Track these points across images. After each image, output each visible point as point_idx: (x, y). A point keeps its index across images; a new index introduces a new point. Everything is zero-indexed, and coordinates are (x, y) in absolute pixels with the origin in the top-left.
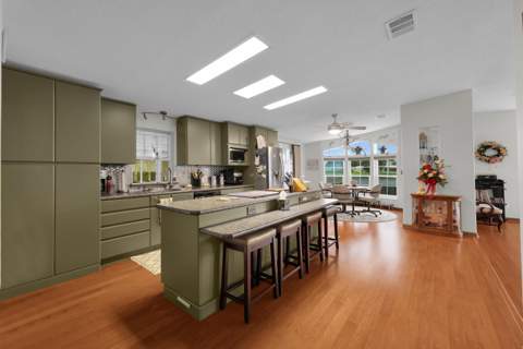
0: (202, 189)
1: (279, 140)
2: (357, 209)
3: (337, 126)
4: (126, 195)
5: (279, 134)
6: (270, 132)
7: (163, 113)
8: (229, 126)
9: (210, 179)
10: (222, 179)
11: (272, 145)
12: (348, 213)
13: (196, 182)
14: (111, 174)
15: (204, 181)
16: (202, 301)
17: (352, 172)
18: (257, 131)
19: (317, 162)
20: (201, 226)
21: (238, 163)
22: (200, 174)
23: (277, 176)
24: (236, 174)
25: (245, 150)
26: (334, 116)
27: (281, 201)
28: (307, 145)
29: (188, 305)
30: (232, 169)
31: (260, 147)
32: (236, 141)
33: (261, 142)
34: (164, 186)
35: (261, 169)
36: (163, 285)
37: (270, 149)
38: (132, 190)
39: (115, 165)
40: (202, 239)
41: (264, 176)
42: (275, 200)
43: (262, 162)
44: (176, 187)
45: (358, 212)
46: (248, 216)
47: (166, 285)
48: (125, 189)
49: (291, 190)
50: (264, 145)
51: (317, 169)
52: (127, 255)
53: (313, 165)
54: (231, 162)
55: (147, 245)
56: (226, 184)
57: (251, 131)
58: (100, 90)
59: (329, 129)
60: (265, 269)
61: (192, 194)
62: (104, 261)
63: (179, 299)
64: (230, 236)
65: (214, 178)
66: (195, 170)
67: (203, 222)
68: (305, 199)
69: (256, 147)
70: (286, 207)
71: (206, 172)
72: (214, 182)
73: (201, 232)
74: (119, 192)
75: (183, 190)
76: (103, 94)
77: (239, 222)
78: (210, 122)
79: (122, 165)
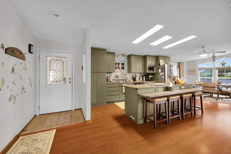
0: (136, 82)
1: (171, 61)
2: (220, 96)
3: (205, 52)
4: (112, 83)
5: (171, 58)
6: (166, 58)
7: (123, 55)
8: (147, 57)
9: (140, 78)
10: (144, 78)
11: (167, 64)
12: (214, 98)
13: (134, 79)
14: (108, 76)
15: (137, 79)
16: (139, 118)
17: (219, 76)
18: (160, 58)
19: (194, 71)
20: (138, 93)
21: (151, 72)
22: (136, 76)
23: (170, 77)
24: (150, 76)
25: (154, 66)
26: (203, 47)
27: (170, 87)
28: (187, 62)
29: (134, 119)
30: (149, 74)
31: (161, 64)
32: (150, 63)
33: (162, 62)
34: (123, 80)
35: (161, 74)
36: (125, 112)
37: (166, 65)
38: (114, 81)
39: (109, 73)
40: (139, 97)
41: (163, 77)
42: (167, 87)
43: (162, 71)
44: (127, 81)
45: (222, 98)
46: (155, 92)
47: (126, 112)
48: (112, 81)
49: (176, 83)
50: (163, 64)
51: (194, 74)
52: (113, 102)
53: (192, 72)
54: (148, 71)
55: (119, 100)
56: (146, 80)
57: (157, 58)
58: (106, 50)
59: (200, 54)
60: (163, 113)
61: (133, 83)
62: (108, 103)
63: (131, 116)
64: (149, 97)
65: (141, 78)
66: (134, 74)
67: (139, 92)
68: (183, 87)
69: (159, 65)
70: (172, 90)
71: (138, 75)
72: (141, 79)
73: (138, 95)
74: (110, 82)
75: (130, 82)
76: (107, 51)
77: (152, 93)
78: (140, 56)
79: (111, 73)
